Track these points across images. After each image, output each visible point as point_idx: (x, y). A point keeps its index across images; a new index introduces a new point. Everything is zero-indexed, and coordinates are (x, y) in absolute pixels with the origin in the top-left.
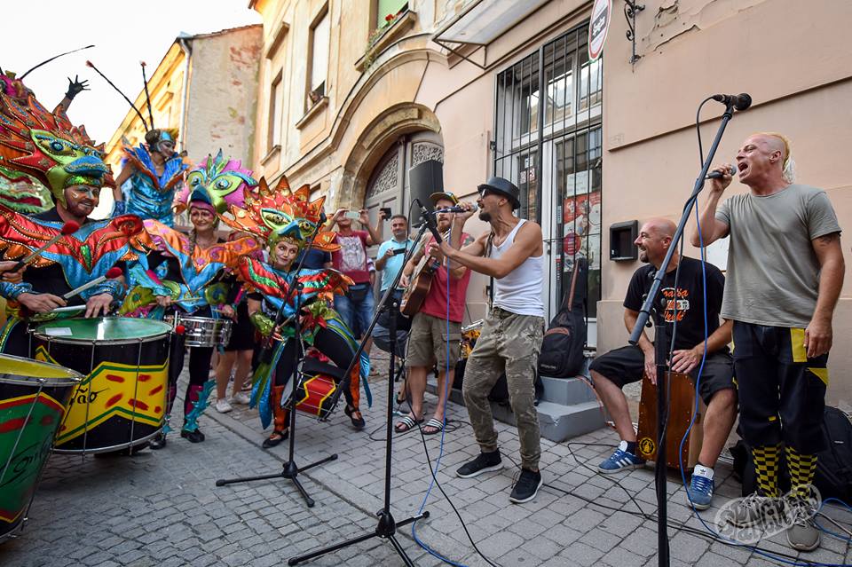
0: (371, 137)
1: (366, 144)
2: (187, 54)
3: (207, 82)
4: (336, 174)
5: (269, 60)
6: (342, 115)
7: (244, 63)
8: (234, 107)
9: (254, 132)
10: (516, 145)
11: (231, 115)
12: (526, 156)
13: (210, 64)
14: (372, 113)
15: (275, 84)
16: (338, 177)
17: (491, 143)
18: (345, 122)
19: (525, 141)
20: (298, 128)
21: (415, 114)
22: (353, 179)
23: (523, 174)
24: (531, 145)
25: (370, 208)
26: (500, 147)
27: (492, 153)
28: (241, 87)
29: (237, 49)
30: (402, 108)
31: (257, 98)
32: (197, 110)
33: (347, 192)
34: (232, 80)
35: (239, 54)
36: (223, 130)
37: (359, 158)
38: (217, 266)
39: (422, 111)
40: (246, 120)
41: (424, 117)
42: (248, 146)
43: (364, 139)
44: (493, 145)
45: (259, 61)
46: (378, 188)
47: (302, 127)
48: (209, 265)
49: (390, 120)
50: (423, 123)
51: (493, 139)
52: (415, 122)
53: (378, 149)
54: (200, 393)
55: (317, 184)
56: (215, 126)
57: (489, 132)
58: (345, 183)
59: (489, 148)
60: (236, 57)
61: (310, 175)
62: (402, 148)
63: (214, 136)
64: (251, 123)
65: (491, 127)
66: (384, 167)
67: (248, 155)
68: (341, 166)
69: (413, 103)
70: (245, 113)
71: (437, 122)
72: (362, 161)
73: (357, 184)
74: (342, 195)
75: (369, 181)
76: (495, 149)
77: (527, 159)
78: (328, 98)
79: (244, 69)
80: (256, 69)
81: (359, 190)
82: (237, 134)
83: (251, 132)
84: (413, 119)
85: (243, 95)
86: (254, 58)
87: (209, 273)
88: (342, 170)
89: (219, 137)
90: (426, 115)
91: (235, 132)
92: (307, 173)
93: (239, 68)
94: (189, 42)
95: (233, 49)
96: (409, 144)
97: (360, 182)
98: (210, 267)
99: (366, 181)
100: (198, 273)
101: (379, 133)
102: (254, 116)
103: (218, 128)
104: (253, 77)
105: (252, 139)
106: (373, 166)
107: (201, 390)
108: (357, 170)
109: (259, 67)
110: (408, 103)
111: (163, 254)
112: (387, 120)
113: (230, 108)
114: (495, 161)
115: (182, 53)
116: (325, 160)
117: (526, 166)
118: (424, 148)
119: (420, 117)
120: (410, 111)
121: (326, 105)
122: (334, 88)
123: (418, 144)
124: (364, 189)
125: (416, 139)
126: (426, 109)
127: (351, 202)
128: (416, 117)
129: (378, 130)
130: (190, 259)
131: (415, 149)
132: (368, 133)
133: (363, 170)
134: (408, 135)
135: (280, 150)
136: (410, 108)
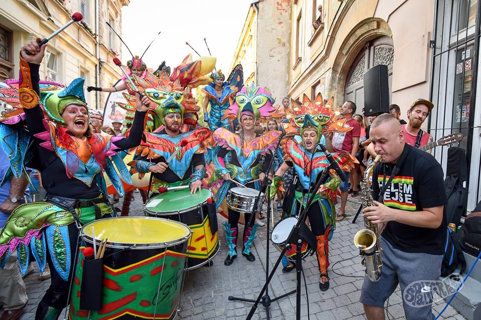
0: (348, 47)
1: (344, 52)
2: (257, 12)
3: (266, 26)
4: (328, 73)
5: (295, 5)
6: (330, 34)
7: (283, 10)
8: (279, 37)
9: (290, 50)
10: (454, 40)
11: (278, 43)
12: (463, 49)
13: (267, 14)
14: (347, 30)
15: (298, 20)
16: (329, 75)
17: (431, 42)
18: (332, 38)
19: (462, 36)
20: (309, 46)
21: (375, 25)
22: (338, 75)
23: (460, 66)
24: (467, 39)
25: (348, 94)
26: (438, 44)
27: (431, 51)
28: (283, 24)
29: (280, 2)
30: (366, 23)
31: (291, 29)
32: (262, 43)
33: (334, 85)
34: (278, 22)
35: (281, 5)
36: (275, 52)
37: (341, 62)
38: (257, 152)
39: (379, 22)
40: (286, 44)
41: (381, 27)
42: (287, 59)
43: (343, 49)
44: (433, 44)
45: (291, 7)
46: (353, 80)
47: (311, 44)
48: (252, 152)
49: (359, 32)
50: (381, 31)
51: (432, 39)
52: (375, 31)
53: (352, 54)
54: (251, 232)
55: (318, 80)
56: (271, 51)
57: (429, 33)
58: (333, 78)
59: (429, 46)
60: (280, 7)
61: (315, 75)
62: (367, 51)
63: (271, 56)
64: (288, 45)
65: (431, 29)
66: (356, 65)
67: (287, 64)
68: (330, 68)
69: (373, 18)
70: (285, 40)
71: (389, 30)
72: (342, 63)
73: (340, 79)
74: (332, 87)
75: (347, 76)
76: (435, 47)
77: (464, 52)
78: (323, 23)
79: (284, 13)
80: (290, 12)
81: (342, 82)
82: (281, 53)
83: (288, 51)
84: (374, 30)
85: (284, 30)
86: (289, 5)
87: (253, 158)
88: (331, 70)
89: (273, 56)
90: (383, 25)
91: (281, 52)
92: (314, 73)
93: (281, 14)
94: (257, 5)
95: (278, 3)
96: (372, 48)
97: (342, 77)
98: (253, 153)
99: (346, 76)
100: (247, 158)
101: (352, 43)
102: (290, 41)
103: (273, 51)
104: (288, 17)
105: (289, 54)
106: (349, 66)
107: (251, 230)
108: (339, 70)
109: (291, 11)
110: (369, 19)
111: (227, 149)
112: (356, 33)
113: (278, 39)
114: (434, 57)
115: (254, 12)
116: (322, 65)
117: (463, 58)
118: (382, 49)
119: (378, 27)
120: (371, 24)
121: (323, 28)
122: (327, 16)
123: (378, 47)
124: (345, 81)
125: (377, 43)
126: (382, 20)
127: (336, 91)
128: (376, 28)
129: (351, 41)
130: (242, 150)
131: (376, 51)
132: (345, 44)
133: (343, 69)
134: (371, 41)
135: (301, 60)
136: (371, 22)
